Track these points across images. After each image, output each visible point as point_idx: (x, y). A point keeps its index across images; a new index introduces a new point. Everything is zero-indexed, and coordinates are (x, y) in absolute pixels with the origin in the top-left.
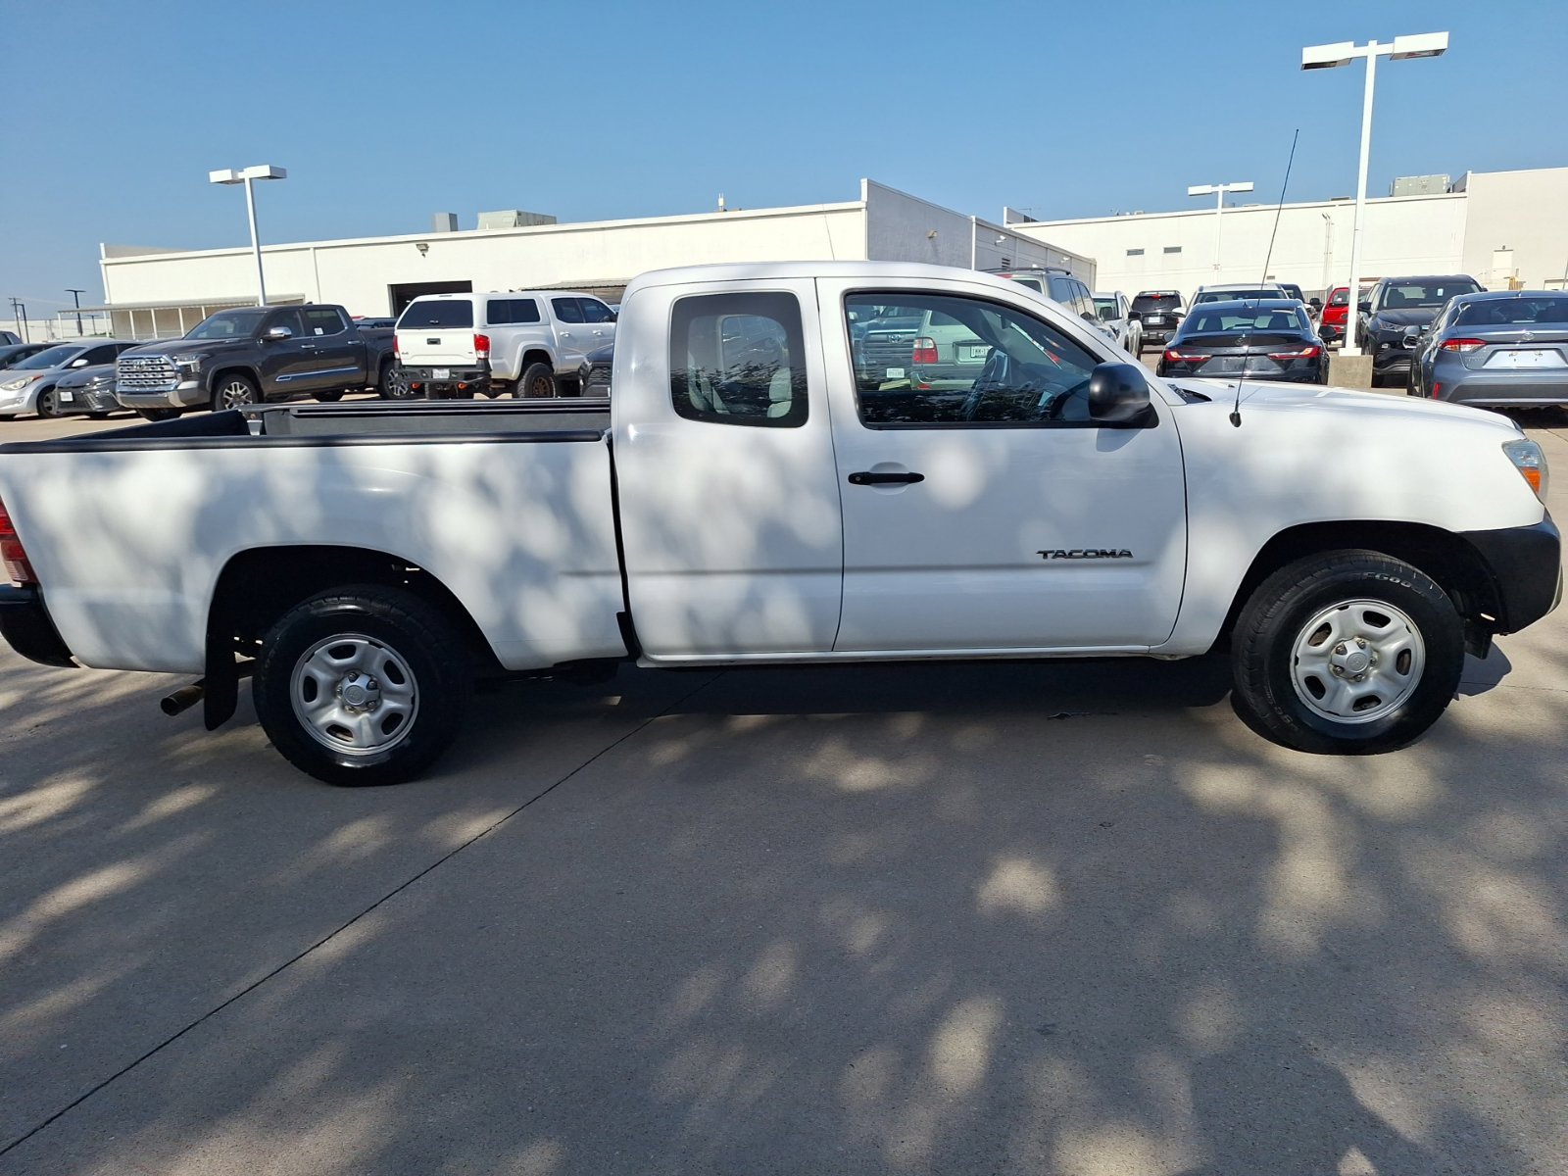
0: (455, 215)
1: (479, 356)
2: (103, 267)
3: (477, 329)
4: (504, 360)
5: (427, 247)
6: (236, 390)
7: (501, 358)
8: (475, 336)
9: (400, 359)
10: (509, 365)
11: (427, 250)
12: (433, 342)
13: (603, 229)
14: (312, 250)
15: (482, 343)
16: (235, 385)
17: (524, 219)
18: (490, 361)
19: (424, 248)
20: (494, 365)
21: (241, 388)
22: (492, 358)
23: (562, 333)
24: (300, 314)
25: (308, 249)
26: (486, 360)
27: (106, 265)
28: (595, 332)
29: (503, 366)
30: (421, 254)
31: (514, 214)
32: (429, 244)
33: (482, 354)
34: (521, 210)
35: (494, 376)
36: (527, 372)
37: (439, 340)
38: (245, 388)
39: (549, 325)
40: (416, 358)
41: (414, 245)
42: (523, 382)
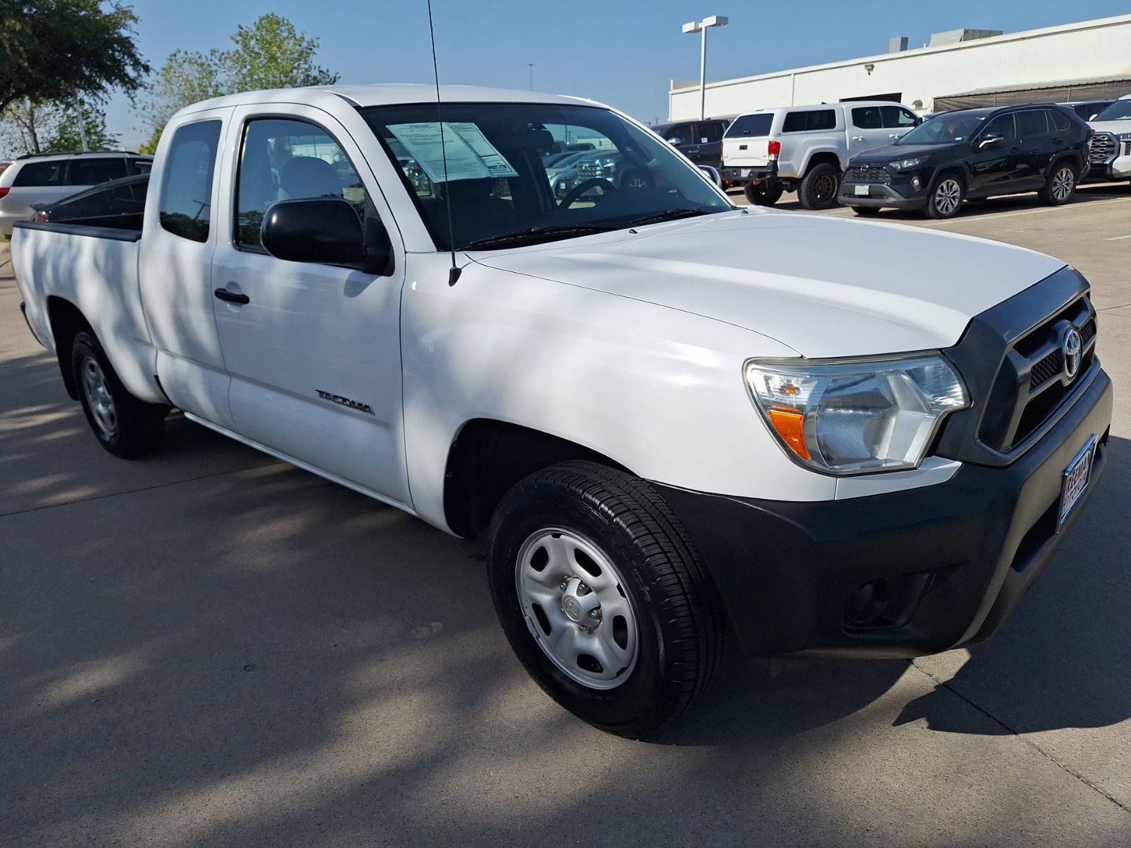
0: (907, 39)
1: (770, 159)
2: (670, 96)
3: (771, 137)
4: (792, 162)
5: (873, 66)
6: (637, 184)
7: (789, 160)
8: (770, 142)
9: (723, 162)
10: (797, 165)
11: (872, 69)
12: (743, 148)
13: (1024, 39)
14: (793, 75)
15: (774, 148)
16: (637, 181)
17: (968, 35)
18: (778, 162)
19: (870, 67)
20: (780, 166)
21: (641, 183)
22: (780, 160)
23: (854, 138)
24: (694, 128)
25: (790, 75)
26: (775, 162)
27: (672, 94)
28: (891, 136)
29: (790, 167)
30: (867, 72)
31: (961, 32)
32: (875, 64)
33: (772, 158)
34: (967, 28)
35: (780, 174)
36: (812, 171)
37: (746, 146)
38: (644, 183)
39: (844, 131)
40: (733, 160)
41: (863, 66)
42: (806, 180)
